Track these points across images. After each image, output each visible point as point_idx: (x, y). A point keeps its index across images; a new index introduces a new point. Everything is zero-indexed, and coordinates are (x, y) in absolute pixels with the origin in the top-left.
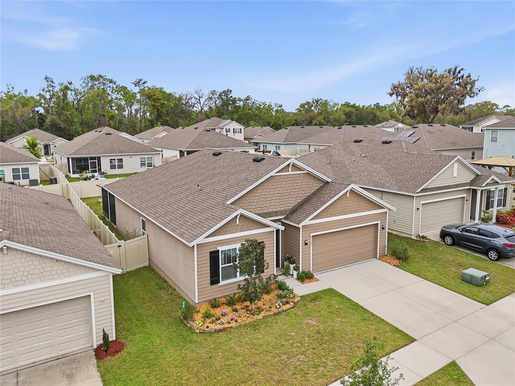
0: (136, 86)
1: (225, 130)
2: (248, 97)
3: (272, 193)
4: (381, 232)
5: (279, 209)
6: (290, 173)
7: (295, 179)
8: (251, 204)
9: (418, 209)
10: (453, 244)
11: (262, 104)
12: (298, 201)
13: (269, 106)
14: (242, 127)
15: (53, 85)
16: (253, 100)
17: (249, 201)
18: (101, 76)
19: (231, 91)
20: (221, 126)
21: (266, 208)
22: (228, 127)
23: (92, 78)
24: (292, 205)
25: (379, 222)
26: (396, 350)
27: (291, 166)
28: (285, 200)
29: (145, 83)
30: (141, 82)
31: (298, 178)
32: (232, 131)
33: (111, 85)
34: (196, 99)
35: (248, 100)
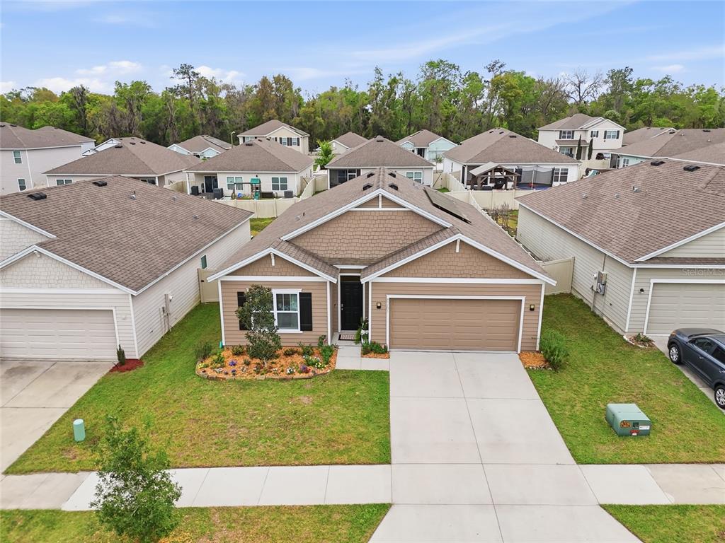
0: (489, 71)
1: (589, 133)
2: (666, 78)
3: (350, 234)
4: (526, 314)
5: (362, 256)
6: (380, 209)
7: (389, 217)
8: (318, 244)
9: (642, 290)
10: (679, 362)
11: (695, 88)
12: (393, 248)
13: (708, 91)
14: (622, 129)
15: (382, 77)
16: (674, 83)
17: (316, 240)
18: (441, 61)
19: (632, 70)
20: (585, 126)
21: (341, 253)
22: (595, 130)
23: (431, 65)
24: (384, 253)
25: (523, 298)
26: (349, 464)
27: (380, 199)
28: (374, 241)
29: (501, 66)
30: (498, 65)
31: (393, 217)
32: (601, 135)
33: (453, 72)
34: (575, 85)
35: (665, 82)
